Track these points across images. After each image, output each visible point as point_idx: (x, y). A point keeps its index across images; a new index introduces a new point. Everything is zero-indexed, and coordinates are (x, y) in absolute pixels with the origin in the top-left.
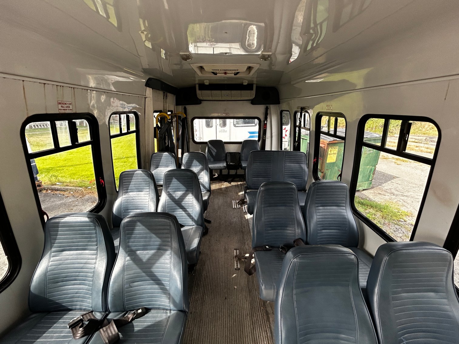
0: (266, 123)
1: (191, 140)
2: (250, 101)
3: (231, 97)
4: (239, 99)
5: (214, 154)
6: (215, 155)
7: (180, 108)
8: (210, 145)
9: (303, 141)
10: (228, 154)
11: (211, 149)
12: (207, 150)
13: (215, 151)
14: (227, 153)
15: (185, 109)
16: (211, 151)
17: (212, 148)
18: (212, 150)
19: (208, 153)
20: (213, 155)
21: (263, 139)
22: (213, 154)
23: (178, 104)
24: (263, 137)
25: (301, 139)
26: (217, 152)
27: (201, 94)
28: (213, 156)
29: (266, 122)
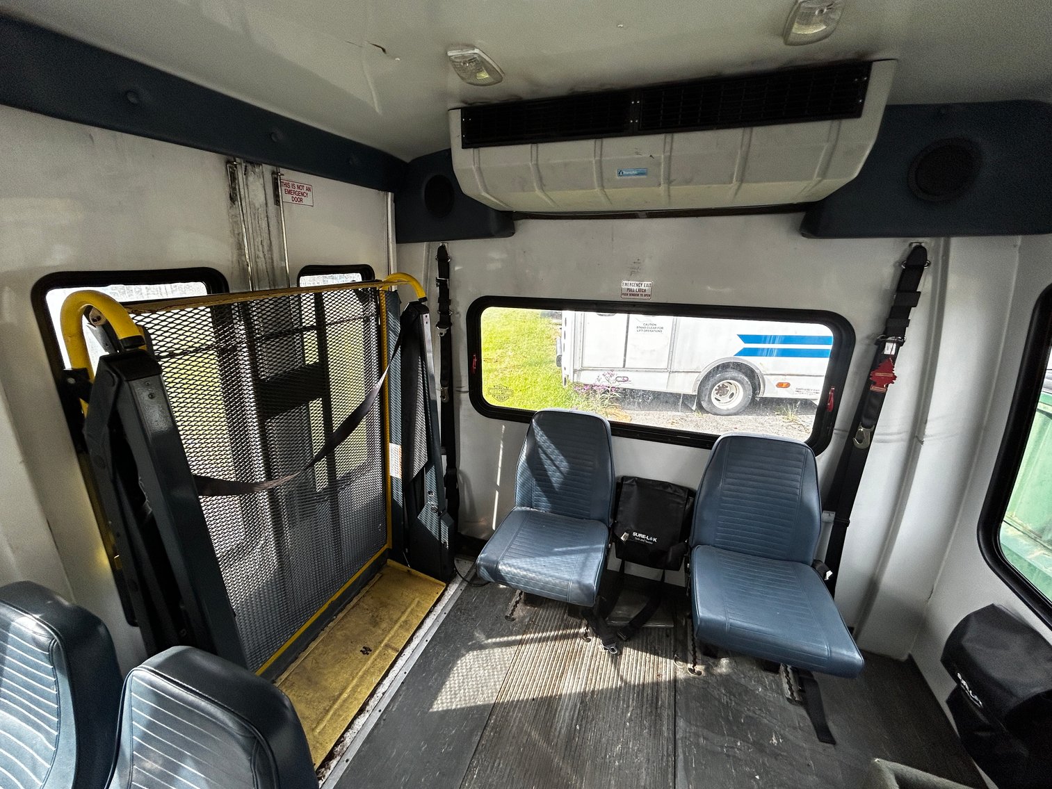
0: (894, 358)
1: (465, 398)
2: (800, 216)
3: (669, 182)
4: (725, 196)
5: (556, 479)
6: (563, 484)
7: (422, 254)
8: (540, 436)
9: (1045, 424)
10: (625, 489)
11: (543, 456)
12: (523, 457)
13: (564, 465)
14: (624, 478)
15: (443, 260)
16: (542, 464)
17: (549, 451)
18: (549, 462)
19: (528, 473)
20: (550, 481)
21: (849, 443)
22: (554, 480)
23: (405, 234)
24: (853, 431)
25: (1037, 414)
26: (568, 473)
27: (479, 169)
28: (552, 487)
29: (890, 349)
